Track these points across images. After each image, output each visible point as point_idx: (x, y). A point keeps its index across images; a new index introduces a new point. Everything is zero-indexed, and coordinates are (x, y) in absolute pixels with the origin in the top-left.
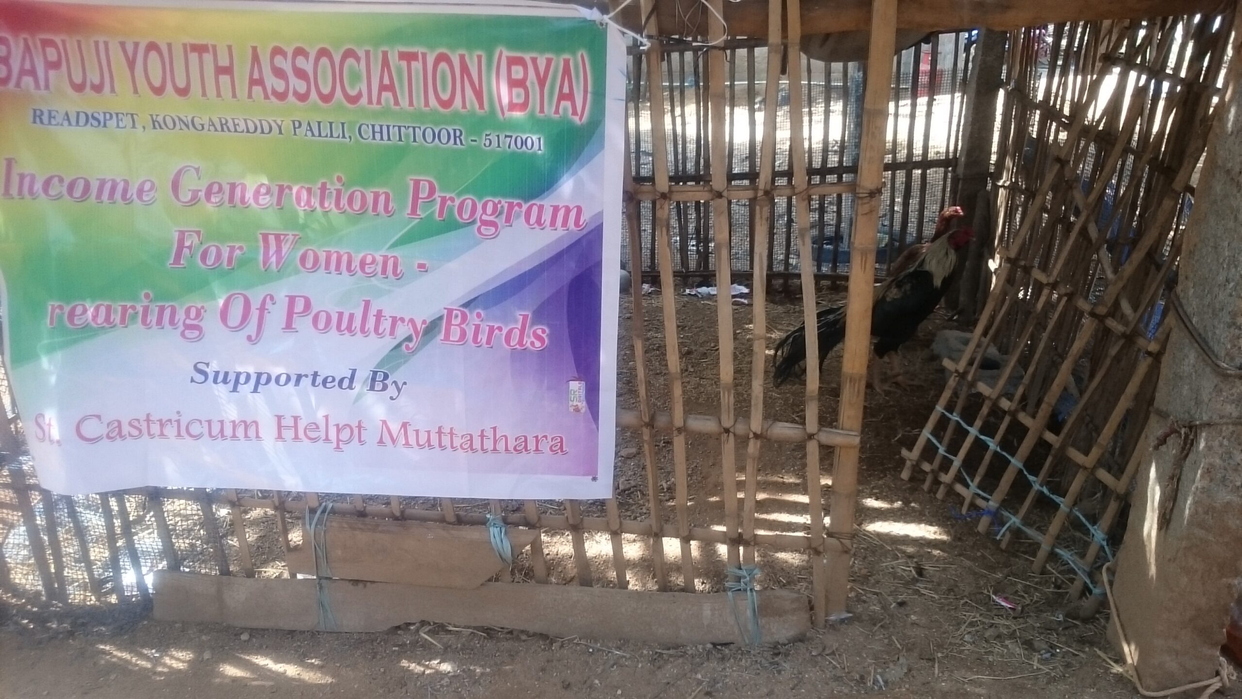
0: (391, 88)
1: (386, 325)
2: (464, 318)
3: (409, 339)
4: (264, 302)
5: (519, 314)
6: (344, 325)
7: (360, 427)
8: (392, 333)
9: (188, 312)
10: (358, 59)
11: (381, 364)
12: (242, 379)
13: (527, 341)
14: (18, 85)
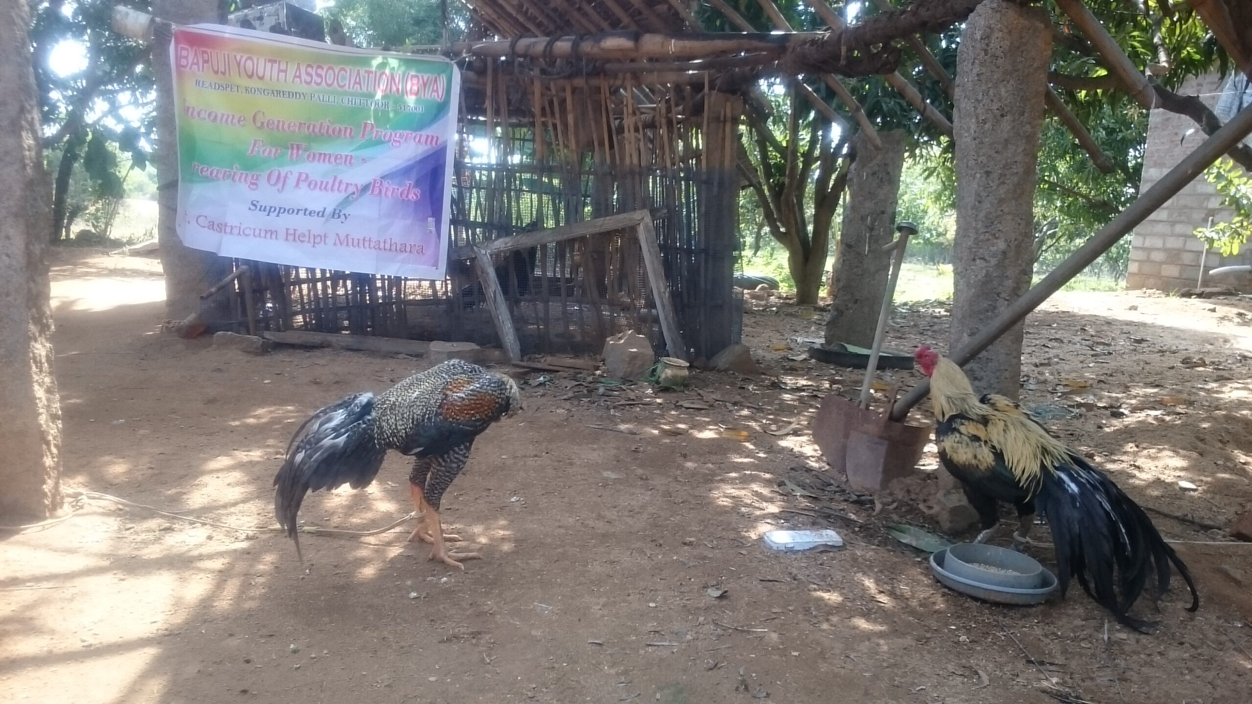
0: (360, 83)
1: (343, 187)
2: (381, 182)
3: (353, 193)
4: (286, 174)
5: (408, 182)
6: (323, 187)
7: (325, 236)
8: (346, 190)
9: (253, 177)
10: (346, 72)
11: (338, 206)
12: (273, 209)
13: (410, 197)
14: (191, 68)
